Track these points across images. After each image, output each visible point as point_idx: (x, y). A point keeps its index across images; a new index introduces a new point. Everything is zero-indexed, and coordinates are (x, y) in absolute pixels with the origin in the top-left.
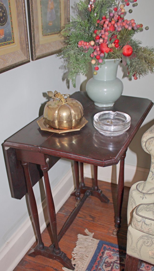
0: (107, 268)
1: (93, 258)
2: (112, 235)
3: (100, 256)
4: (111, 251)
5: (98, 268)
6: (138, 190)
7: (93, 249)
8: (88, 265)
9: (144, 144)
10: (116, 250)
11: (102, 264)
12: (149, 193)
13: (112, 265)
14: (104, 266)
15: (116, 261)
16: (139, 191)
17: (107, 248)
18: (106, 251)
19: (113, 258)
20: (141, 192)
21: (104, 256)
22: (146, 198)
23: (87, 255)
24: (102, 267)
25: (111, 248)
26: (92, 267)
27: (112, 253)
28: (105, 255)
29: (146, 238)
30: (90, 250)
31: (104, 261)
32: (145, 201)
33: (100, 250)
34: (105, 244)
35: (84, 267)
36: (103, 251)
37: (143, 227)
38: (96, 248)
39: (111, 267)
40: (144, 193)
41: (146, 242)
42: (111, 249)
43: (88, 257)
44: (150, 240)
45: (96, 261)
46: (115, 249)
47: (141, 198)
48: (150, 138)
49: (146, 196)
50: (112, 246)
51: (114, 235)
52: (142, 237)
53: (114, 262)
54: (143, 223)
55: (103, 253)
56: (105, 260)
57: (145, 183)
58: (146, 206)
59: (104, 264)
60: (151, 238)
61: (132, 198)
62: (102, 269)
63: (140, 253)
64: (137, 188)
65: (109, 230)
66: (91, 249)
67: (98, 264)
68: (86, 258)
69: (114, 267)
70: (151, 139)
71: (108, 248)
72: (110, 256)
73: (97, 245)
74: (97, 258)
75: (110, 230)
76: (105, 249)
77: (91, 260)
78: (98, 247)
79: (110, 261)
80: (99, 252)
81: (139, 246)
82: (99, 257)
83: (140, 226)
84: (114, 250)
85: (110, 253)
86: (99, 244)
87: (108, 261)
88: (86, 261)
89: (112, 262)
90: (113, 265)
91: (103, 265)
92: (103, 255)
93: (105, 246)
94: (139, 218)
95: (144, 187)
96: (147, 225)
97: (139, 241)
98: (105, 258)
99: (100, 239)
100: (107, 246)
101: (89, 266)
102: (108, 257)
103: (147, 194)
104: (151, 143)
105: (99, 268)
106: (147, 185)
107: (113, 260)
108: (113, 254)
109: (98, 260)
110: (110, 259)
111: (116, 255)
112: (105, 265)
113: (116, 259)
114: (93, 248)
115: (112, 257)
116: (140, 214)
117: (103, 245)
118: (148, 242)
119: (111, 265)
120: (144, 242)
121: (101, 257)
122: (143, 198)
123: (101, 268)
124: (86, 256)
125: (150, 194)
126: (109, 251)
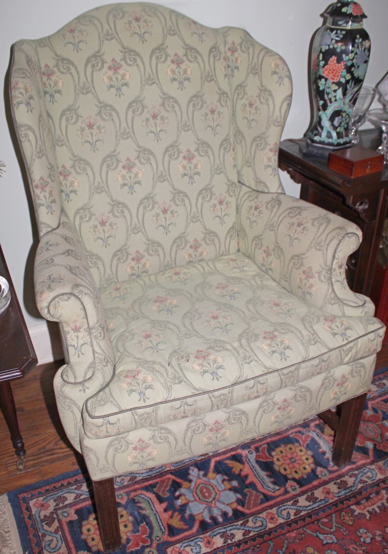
0: (52, 525)
1: (19, 527)
2: (18, 473)
3: (27, 517)
4: (38, 497)
5: (39, 536)
6: (69, 383)
7: (6, 513)
8: (20, 544)
9: (46, 310)
10: (44, 491)
11: (40, 526)
12: (87, 378)
13: (55, 516)
14: (46, 527)
15: (56, 506)
16: (72, 383)
17: (28, 498)
18: (30, 502)
19: (49, 506)
20: (76, 384)
21: (34, 513)
22: (88, 388)
23: (6, 530)
24: (44, 530)
25: (33, 493)
26: (30, 541)
27: (41, 499)
28: (34, 510)
29: (117, 443)
30: (3, 519)
31: (38, 519)
32: (90, 392)
33: (21, 508)
34: (20, 494)
35: (16, 551)
36: (26, 505)
37: (109, 430)
38: (11, 508)
39: (56, 521)
40: (80, 383)
41: (119, 448)
42: (35, 495)
43: (9, 531)
44: (124, 442)
45: (27, 528)
46: (40, 490)
47: (82, 392)
48: (54, 299)
49: (87, 384)
50: (32, 490)
51: (21, 470)
52: (110, 444)
53: (54, 509)
54: (108, 425)
55: (28, 509)
56: (40, 517)
57: (71, 367)
58: (95, 398)
59: (44, 524)
60: (123, 438)
61: (67, 398)
62: (46, 533)
63: (114, 467)
64: (64, 380)
65: (7, 467)
66: (3, 515)
67: (34, 529)
68: (8, 535)
69: (61, 517)
70: (56, 300)
71: (30, 496)
72: (42, 505)
73: (9, 504)
74: (25, 522)
75: (9, 466)
76: (27, 501)
77: (19, 532)
78: (12, 506)
79: (47, 513)
80: (22, 512)
81: (110, 460)
82: (27, 520)
83: (105, 430)
84: (40, 493)
85: (38, 502)
86: (10, 500)
87: (45, 516)
88: (11, 539)
89: (52, 513)
90: (57, 515)
91: (42, 526)
92: (32, 511)
93: (23, 496)
94: (100, 421)
95: (74, 374)
96: (113, 424)
97: (107, 452)
98: (37, 513)
99: (5, 492)
100: (25, 494)
101: (22, 543)
102: (39, 509)
103: (85, 381)
104: (57, 306)
105: (40, 534)
106: (76, 368)
107: (51, 509)
108: (44, 499)
109: (30, 525)
110: (46, 509)
111: (49, 498)
112: (46, 524)
113: (55, 504)
114: (4, 512)
115: (45, 505)
116: (97, 414)
117: (19, 498)
118: (121, 446)
119: (55, 518)
120: (116, 450)
121: (30, 517)
122: (84, 391)
123: (43, 532)
124: (6, 532)
125: (89, 379)
126: (35, 500)
